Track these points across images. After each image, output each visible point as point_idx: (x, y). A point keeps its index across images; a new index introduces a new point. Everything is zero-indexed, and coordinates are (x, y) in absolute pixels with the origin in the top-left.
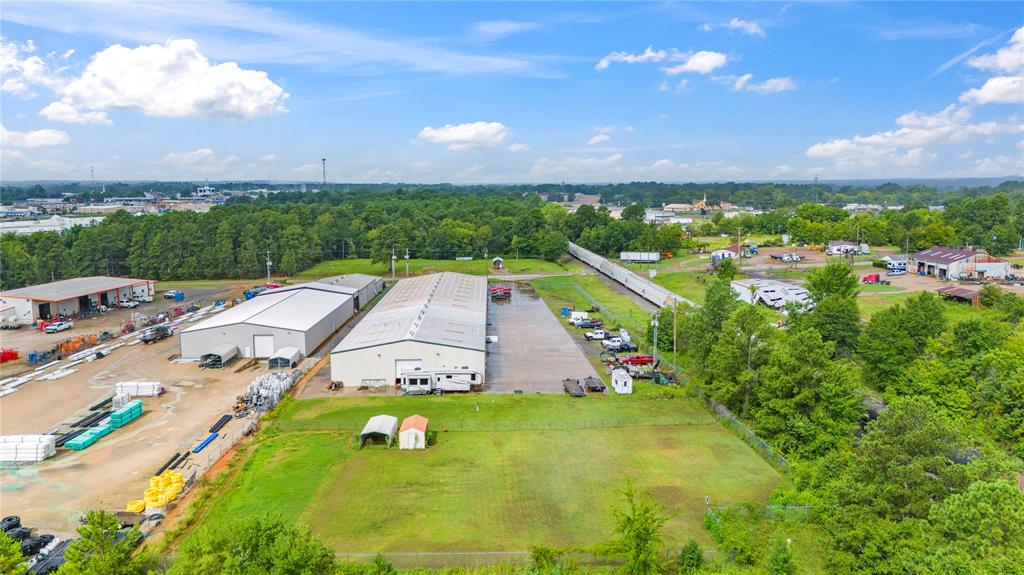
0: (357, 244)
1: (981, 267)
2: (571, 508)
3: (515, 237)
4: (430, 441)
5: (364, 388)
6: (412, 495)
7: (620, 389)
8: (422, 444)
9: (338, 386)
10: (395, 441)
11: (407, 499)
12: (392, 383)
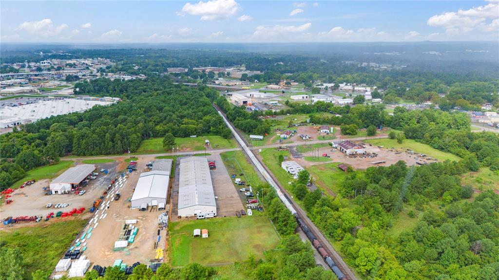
0: (153, 133)
1: (356, 150)
2: (240, 251)
3: (212, 127)
4: (209, 236)
5: (187, 217)
6: (209, 250)
7: (249, 214)
8: (207, 236)
9: (180, 217)
10: (201, 236)
11: (208, 251)
12: (194, 215)
